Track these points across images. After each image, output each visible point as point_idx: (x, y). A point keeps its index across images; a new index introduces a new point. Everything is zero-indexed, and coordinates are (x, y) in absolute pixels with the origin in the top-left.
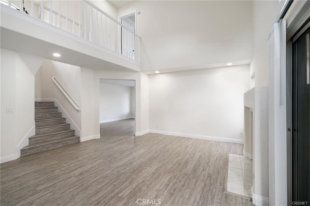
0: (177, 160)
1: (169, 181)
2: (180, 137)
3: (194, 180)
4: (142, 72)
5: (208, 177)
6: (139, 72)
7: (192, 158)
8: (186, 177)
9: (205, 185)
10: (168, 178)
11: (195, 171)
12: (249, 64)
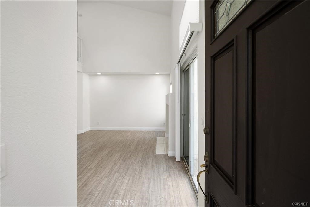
0: (122, 145)
1: (120, 156)
2: (120, 131)
3: (137, 153)
4: (84, 72)
5: (145, 150)
6: (81, 72)
7: (133, 142)
8: (131, 152)
9: (144, 154)
10: (119, 155)
11: (136, 149)
12: (169, 75)
